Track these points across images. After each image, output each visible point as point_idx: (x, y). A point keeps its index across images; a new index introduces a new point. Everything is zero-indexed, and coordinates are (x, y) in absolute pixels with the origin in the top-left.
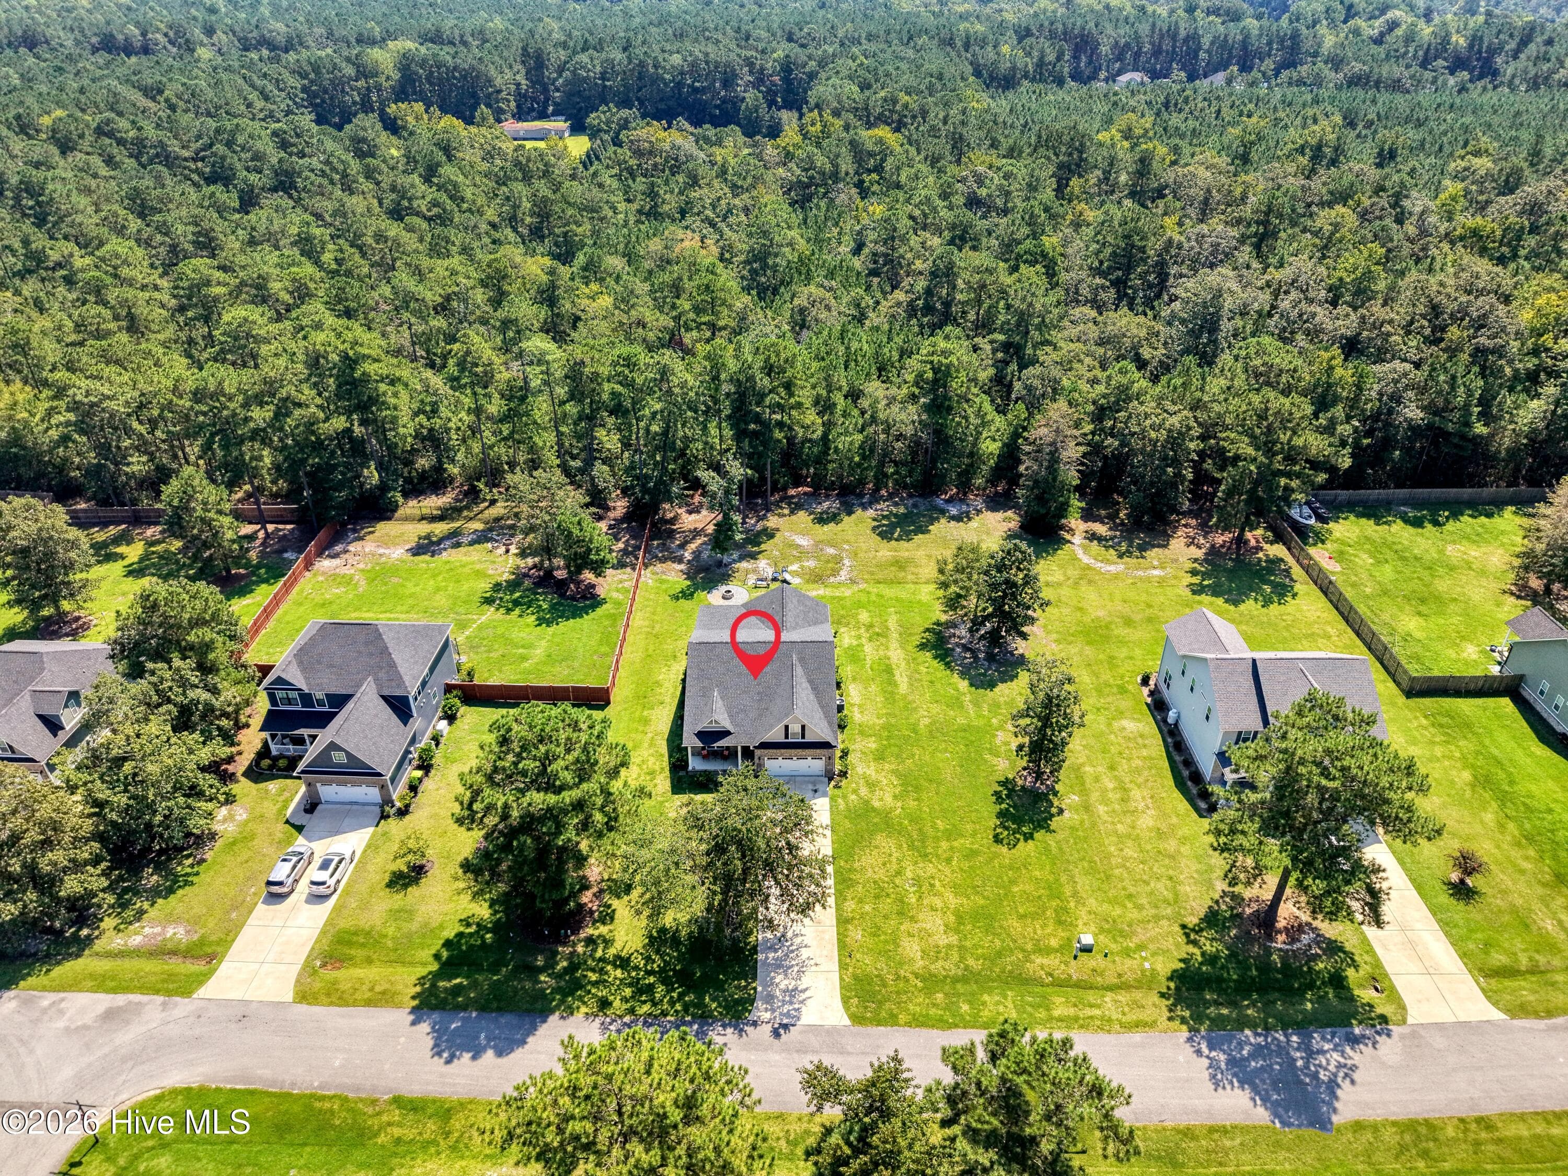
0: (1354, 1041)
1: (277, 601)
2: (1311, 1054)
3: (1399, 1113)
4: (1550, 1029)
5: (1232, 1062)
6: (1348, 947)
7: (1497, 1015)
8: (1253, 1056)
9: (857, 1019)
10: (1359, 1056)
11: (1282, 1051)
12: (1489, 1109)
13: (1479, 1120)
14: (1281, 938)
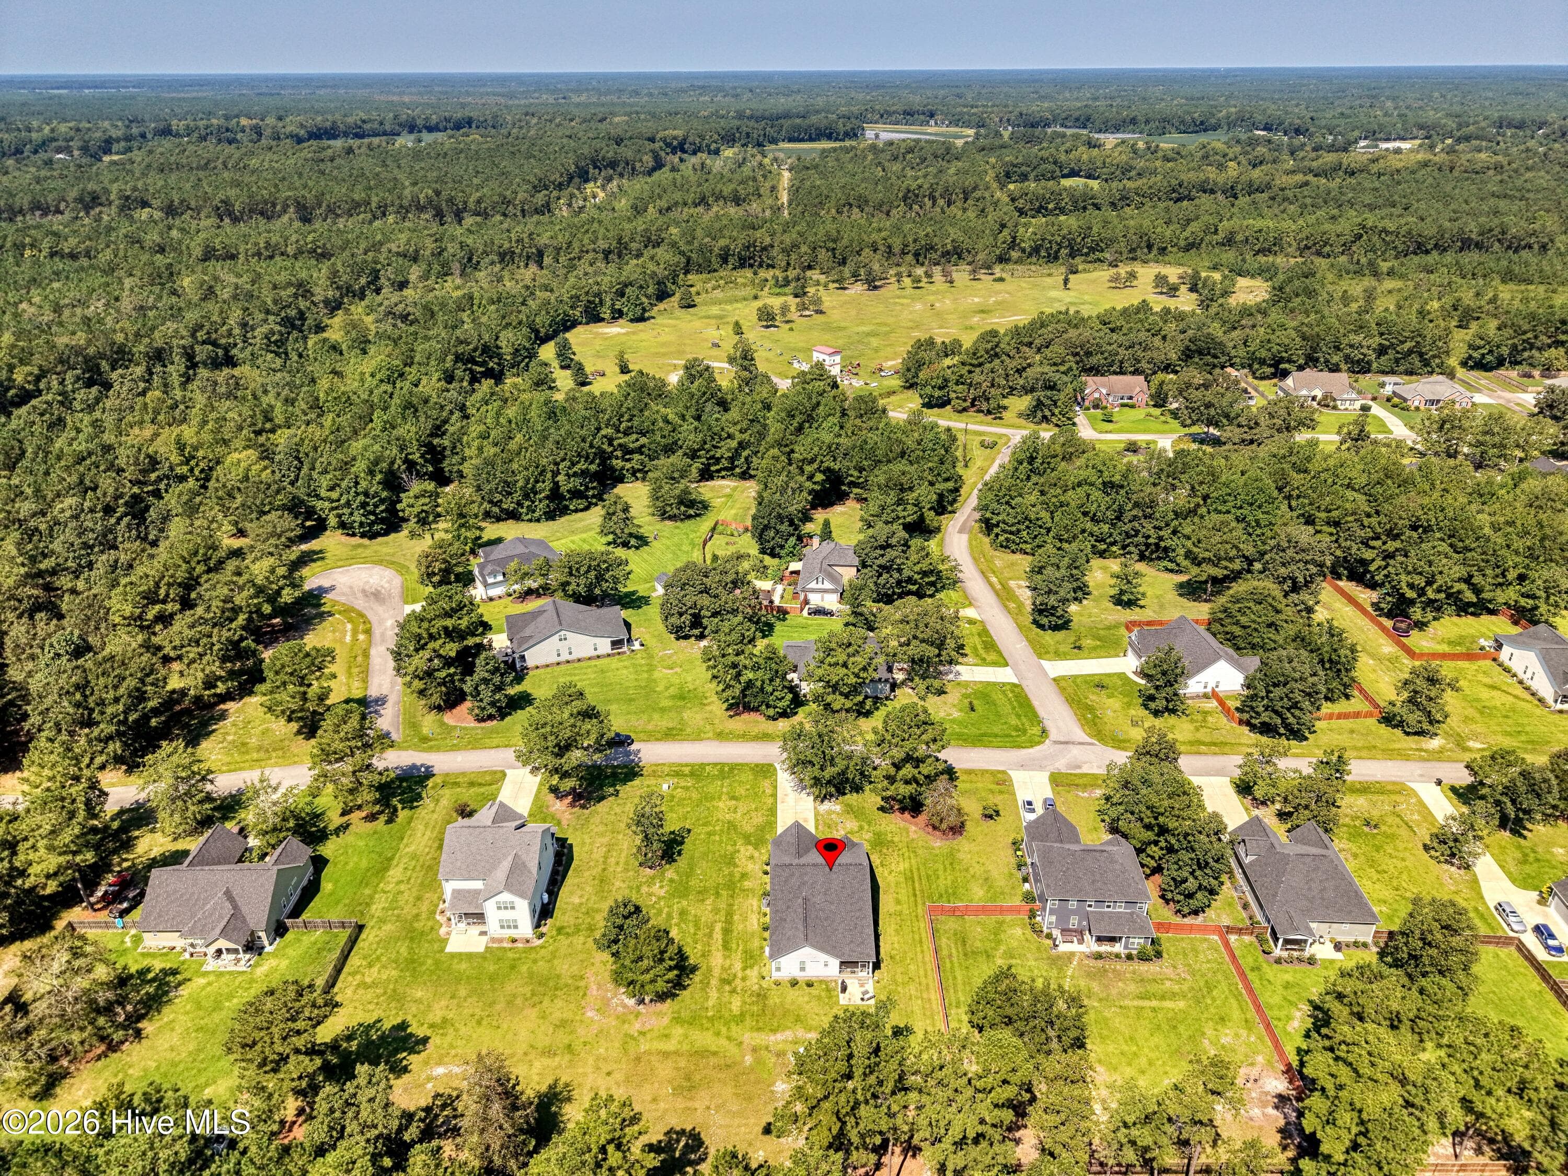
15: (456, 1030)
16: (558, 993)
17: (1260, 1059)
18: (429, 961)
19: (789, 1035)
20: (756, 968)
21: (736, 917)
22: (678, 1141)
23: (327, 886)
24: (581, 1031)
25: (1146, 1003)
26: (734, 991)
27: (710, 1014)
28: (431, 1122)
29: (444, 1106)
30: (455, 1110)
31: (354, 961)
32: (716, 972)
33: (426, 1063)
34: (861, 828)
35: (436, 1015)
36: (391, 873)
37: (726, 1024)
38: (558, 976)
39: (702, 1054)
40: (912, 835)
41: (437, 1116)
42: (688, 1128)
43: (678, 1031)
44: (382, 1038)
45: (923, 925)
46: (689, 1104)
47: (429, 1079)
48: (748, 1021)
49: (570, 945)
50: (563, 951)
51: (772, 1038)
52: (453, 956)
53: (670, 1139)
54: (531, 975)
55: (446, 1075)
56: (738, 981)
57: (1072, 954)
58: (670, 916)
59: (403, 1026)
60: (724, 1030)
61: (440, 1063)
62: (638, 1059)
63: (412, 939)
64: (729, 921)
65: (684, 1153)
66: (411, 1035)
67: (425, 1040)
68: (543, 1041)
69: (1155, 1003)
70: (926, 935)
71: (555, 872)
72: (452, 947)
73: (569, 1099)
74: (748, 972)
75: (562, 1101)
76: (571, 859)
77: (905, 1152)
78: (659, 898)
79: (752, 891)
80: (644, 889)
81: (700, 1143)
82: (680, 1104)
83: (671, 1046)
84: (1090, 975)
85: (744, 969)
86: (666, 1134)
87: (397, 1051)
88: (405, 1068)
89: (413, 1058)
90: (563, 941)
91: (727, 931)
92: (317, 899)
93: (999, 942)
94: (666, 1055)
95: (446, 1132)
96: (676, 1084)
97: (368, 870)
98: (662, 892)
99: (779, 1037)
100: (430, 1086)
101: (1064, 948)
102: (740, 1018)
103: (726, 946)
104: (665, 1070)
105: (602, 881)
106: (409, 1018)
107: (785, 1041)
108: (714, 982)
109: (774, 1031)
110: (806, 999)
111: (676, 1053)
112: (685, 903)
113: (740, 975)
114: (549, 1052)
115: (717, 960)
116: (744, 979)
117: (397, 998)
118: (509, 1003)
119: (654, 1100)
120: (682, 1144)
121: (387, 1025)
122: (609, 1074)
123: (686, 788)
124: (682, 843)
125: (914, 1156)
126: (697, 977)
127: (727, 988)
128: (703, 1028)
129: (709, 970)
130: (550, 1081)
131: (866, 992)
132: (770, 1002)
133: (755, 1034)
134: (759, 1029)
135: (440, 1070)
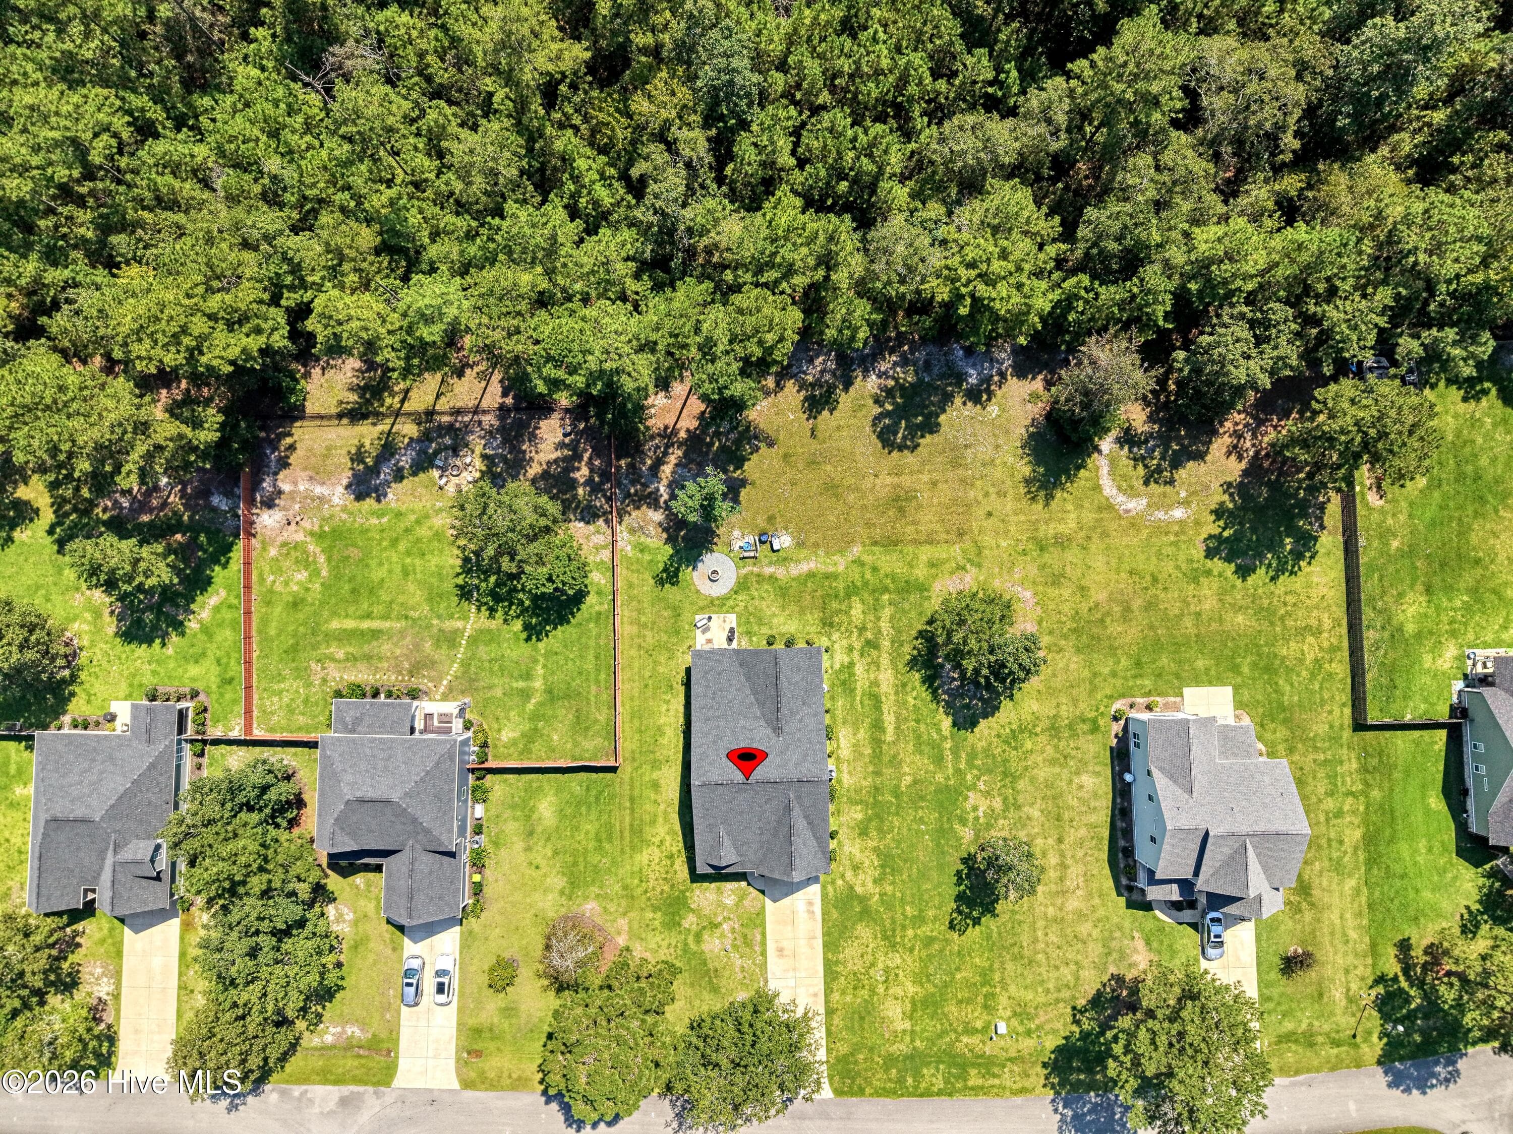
8: (1090, 1111)
9: (839, 1091)
15: (1178, 567)
16: (1072, 625)
17: (273, 552)
18: (1246, 670)
19: (796, 570)
20: (837, 666)
21: (868, 751)
22: (904, 438)
23: (1437, 803)
24: (1033, 570)
25: (375, 624)
26: (862, 629)
27: (886, 597)
28: (1166, 451)
29: (1159, 470)
30: (1146, 466)
31: (1341, 668)
32: (885, 661)
33: (1197, 524)
34: (698, 937)
35: (1209, 590)
36: (1358, 834)
37: (866, 584)
38: (1079, 651)
39: (891, 543)
40: (623, 923)
41: (1163, 458)
42: (896, 454)
43: (921, 573)
44: (1260, 556)
45: (626, 745)
46: (895, 480)
47: (1186, 503)
48: (841, 585)
49: (1075, 702)
50: (1082, 692)
51: (812, 565)
52: (1220, 682)
53: (912, 440)
54: (1113, 650)
55: (1170, 507)
56: (858, 645)
57: (445, 698)
58: (955, 751)
59: (1244, 572)
60: (868, 576)
61: (1183, 524)
62: (960, 534)
63: (1282, 708)
64: (877, 742)
65: (897, 424)
66: (1228, 560)
67: (1210, 554)
68: (1072, 555)
69: (365, 625)
70: (625, 728)
71: (1128, 833)
72: (1224, 693)
73: (1028, 482)
74: (847, 660)
75: (1035, 479)
76: (1112, 862)
77: (675, 432)
78: (973, 787)
79: (852, 802)
80: (998, 804)
81: (880, 436)
82: (906, 481)
83: (926, 553)
84: (433, 664)
85: (851, 665)
86: (918, 445)
87: (1235, 539)
88: (1218, 518)
89: (1214, 529)
90: (1085, 708)
91: (878, 726)
92: (1440, 777)
93: (535, 717)
94: (930, 541)
95: (1146, 441)
96: (914, 504)
97: (1392, 840)
98: (973, 798)
99: (805, 567)
100: (1183, 494)
101: (451, 707)
102: (852, 590)
103: (876, 700)
104: (928, 521)
105: (1059, 819)
106: (1240, 583)
107: (799, 561)
108: (886, 644)
109: (811, 575)
110: (775, 621)
111: (917, 543)
112: (939, 778)
113: (856, 655)
114: (1061, 542)
115: (887, 678)
116: (850, 649)
117: (1266, 614)
118: (1127, 609)
119: (934, 483)
120: (900, 435)
121: (1261, 574)
122: (990, 514)
123: (970, 1031)
124: (960, 898)
125: (666, 428)
126: (908, 651)
127: (869, 635)
128: (893, 577)
129: (893, 663)
130: (1054, 504)
131: (704, 632)
132: (817, 615)
133: (832, 569)
134: (827, 576)
135: (1179, 513)
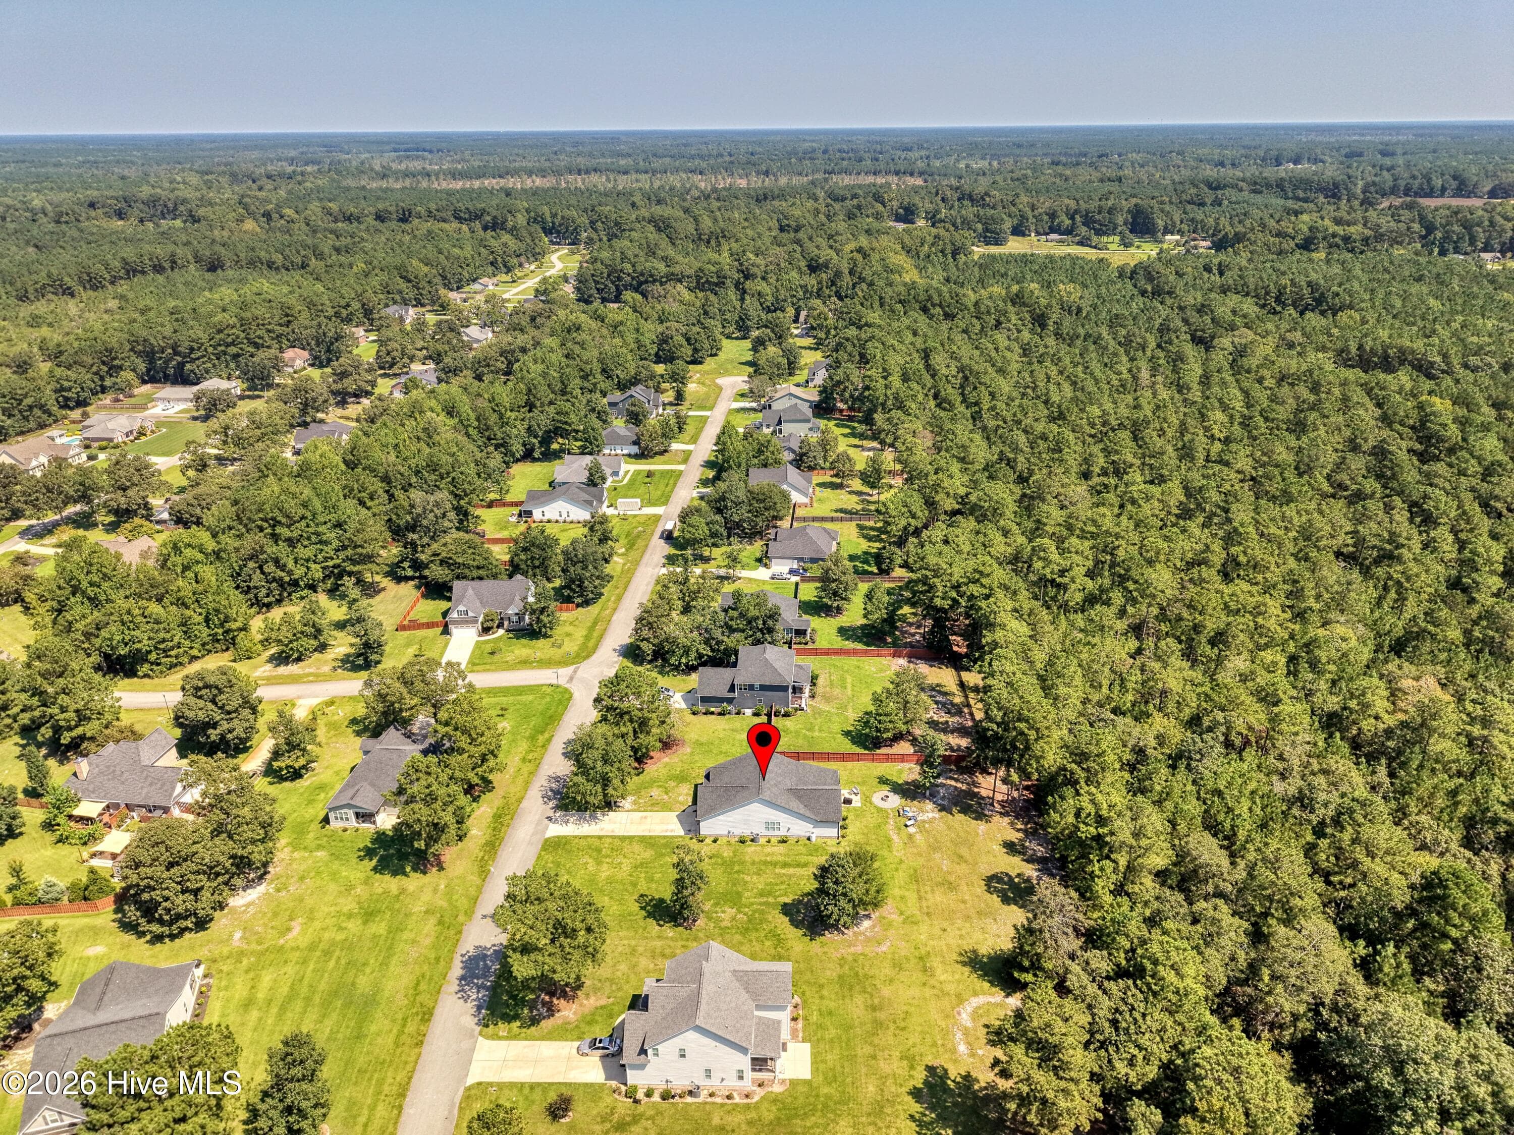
0: (479, 1008)
1: (853, 653)
2: (479, 987)
3: (438, 1012)
4: (452, 1105)
5: (485, 956)
6: (533, 1028)
7: (470, 1081)
8: (486, 965)
9: (547, 840)
10: (470, 1006)
11: (484, 976)
12: (426, 1049)
13: (422, 1042)
14: (547, 998)
15: (914, 1045)
16: (861, 972)
18: (826, 1090)
20: (827, 848)
22: (995, 887)
24: (904, 953)
33: (955, 1061)
34: (661, 787)
35: (898, 1067)
38: (841, 976)
39: (916, 877)
42: (983, 882)
43: (896, 892)
44: (932, 1108)
46: (963, 882)
48: (886, 852)
51: (896, 840)
52: (815, 1070)
53: (994, 891)
54: (842, 998)
55: (967, 1042)
58: (766, 903)
59: (916, 1094)
60: (892, 866)
61: (954, 1051)
62: (927, 914)
63: (790, 1118)
64: (775, 864)
65: (1005, 884)
66: (926, 1082)
68: (918, 977)
72: (805, 1073)
73: (974, 951)
75: (977, 956)
78: (739, 912)
80: (725, 924)
81: (994, 875)
82: (963, 887)
83: (912, 895)
86: (991, 894)
87: (946, 1089)
88: (965, 1077)
89: (952, 1074)
91: (786, 865)
96: (947, 891)
98: (731, 911)
99: (895, 837)
100: (980, 1052)
103: (804, 865)
104: (935, 897)
106: (905, 1090)
107: (898, 834)
109: (890, 839)
110: (857, 822)
111: (918, 890)
112: (748, 894)
114: (928, 970)
117: (878, 1110)
118: (876, 1009)
119: (964, 902)
120: (997, 885)
121: (916, 1108)
122: (944, 930)
128: (892, 878)
130: (958, 966)
132: (863, 841)
134: (890, 846)
135: (962, 1048)
